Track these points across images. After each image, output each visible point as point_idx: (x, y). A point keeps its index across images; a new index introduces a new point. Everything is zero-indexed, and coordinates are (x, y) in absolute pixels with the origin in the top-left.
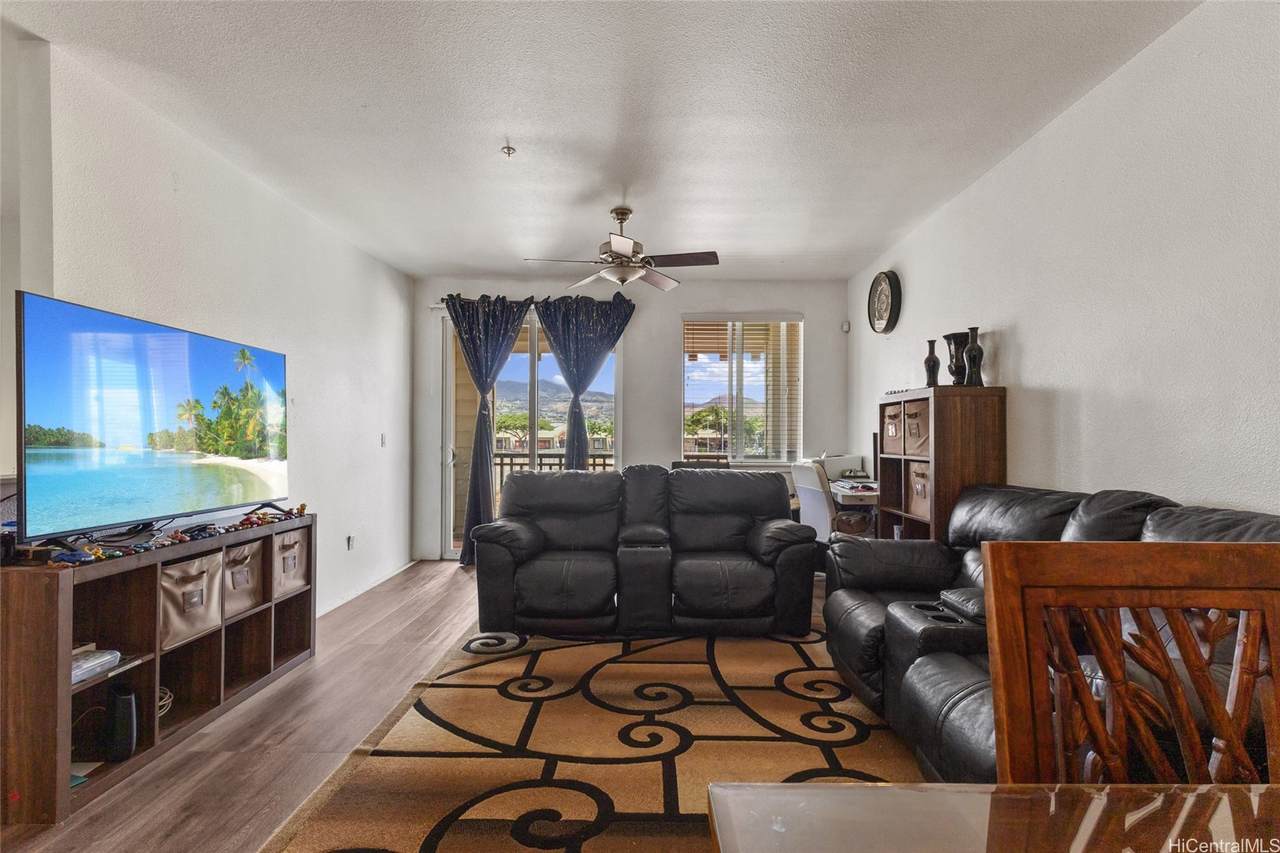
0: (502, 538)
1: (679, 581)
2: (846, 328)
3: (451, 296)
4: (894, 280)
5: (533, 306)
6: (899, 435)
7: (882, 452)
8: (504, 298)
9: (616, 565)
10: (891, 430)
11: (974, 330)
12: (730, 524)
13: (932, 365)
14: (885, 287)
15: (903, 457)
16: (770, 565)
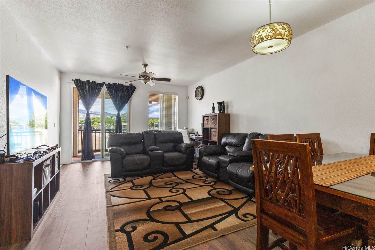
0: (118, 151)
1: (166, 159)
2: (188, 98)
3: (76, 79)
4: (202, 89)
5: (105, 85)
6: (208, 123)
7: (204, 127)
8: (95, 81)
9: (150, 157)
10: (206, 122)
11: (224, 102)
12: (171, 145)
13: (213, 108)
14: (200, 90)
15: (210, 128)
16: (185, 153)
